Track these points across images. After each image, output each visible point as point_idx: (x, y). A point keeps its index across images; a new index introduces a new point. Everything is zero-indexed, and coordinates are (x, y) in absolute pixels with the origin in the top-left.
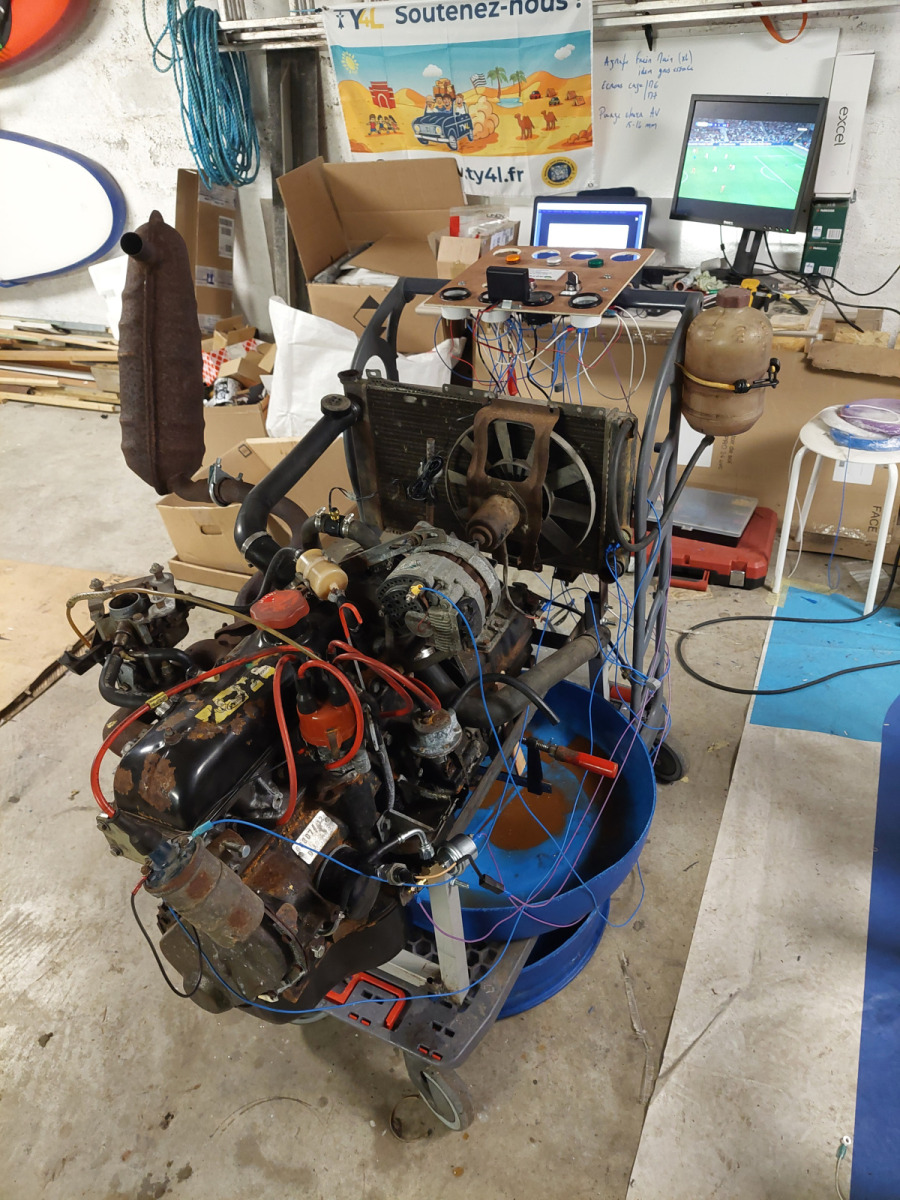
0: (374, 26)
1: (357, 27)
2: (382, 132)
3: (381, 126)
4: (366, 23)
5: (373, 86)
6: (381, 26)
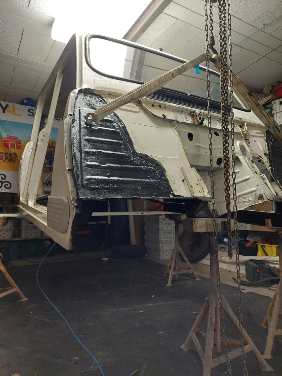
0: (14, 114)
1: (4, 112)
2: (6, 161)
3: (6, 158)
4: (10, 112)
5: (8, 138)
6: (19, 115)
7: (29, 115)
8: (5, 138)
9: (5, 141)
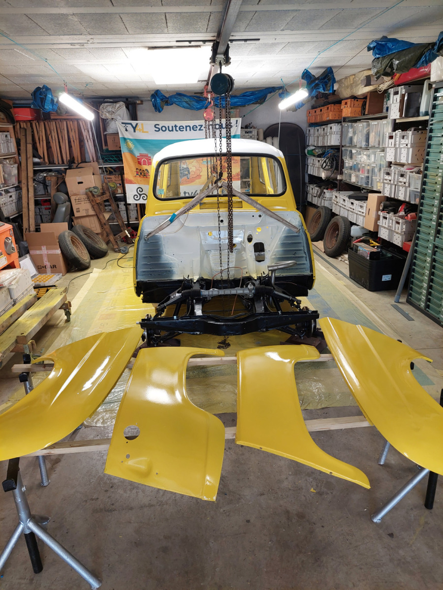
0: (143, 132)
1: (135, 131)
3: (141, 173)
4: (140, 130)
5: (141, 156)
6: (147, 132)
7: (155, 131)
8: (138, 156)
9: (138, 159)
